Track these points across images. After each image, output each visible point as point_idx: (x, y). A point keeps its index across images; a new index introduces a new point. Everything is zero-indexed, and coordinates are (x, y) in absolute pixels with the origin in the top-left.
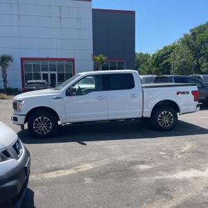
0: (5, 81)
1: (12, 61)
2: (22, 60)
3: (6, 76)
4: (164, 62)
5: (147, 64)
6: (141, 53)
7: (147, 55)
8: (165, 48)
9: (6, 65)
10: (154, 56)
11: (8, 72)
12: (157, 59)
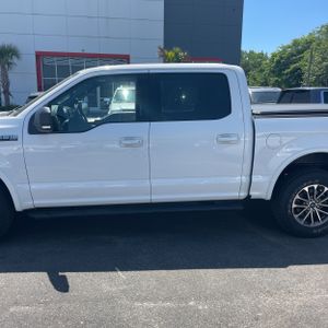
0: (7, 92)
1: (18, 57)
2: (39, 55)
3: (8, 84)
4: (292, 67)
5: (262, 71)
6: (252, 52)
7: (262, 56)
8: (296, 43)
9: (9, 64)
10: (274, 55)
11: (11, 76)
12: (278, 62)
